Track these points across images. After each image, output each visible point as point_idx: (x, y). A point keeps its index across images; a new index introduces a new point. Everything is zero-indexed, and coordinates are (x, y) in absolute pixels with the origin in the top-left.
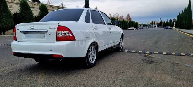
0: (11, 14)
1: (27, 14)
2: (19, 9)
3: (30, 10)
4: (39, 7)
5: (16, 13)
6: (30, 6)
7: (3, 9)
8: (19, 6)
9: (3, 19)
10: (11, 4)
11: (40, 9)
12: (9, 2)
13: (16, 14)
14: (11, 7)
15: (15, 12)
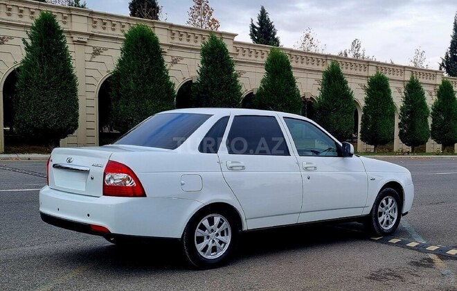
0: (169, 86)
1: (220, 85)
2: (198, 69)
3: (230, 70)
4: (264, 60)
5: (191, 81)
6: (234, 58)
7: (148, 70)
8: (198, 57)
9: (147, 102)
10: (176, 53)
11: (267, 67)
12: (171, 46)
13: (188, 84)
14: (174, 62)
15: (188, 78)
